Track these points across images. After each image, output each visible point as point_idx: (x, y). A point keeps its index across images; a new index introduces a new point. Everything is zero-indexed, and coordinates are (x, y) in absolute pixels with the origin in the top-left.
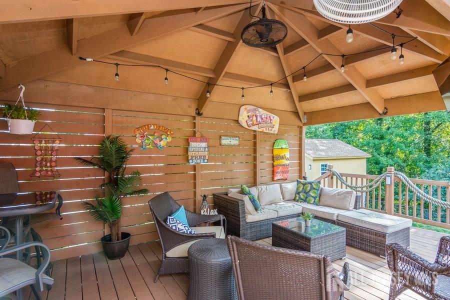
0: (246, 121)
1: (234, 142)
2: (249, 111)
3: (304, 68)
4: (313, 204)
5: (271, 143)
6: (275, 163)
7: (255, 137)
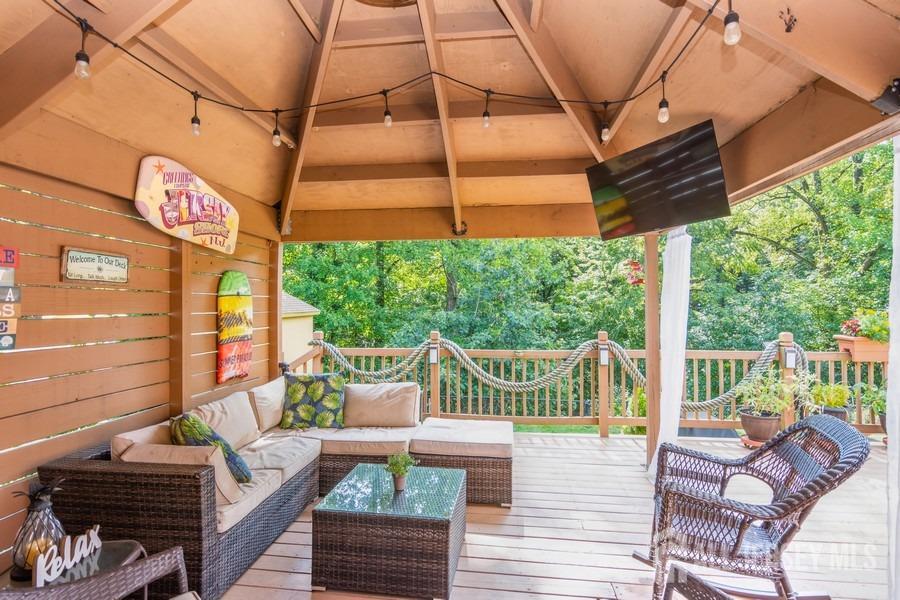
0: (161, 208)
1: (114, 270)
2: (169, 177)
3: (384, 92)
4: (332, 427)
5: (209, 278)
6: (226, 334)
7: (175, 260)
